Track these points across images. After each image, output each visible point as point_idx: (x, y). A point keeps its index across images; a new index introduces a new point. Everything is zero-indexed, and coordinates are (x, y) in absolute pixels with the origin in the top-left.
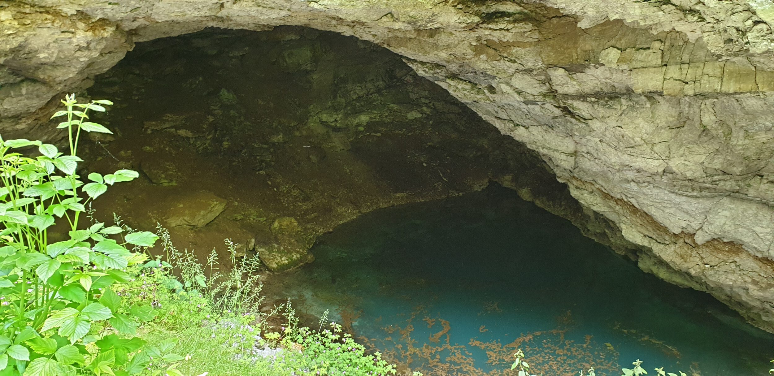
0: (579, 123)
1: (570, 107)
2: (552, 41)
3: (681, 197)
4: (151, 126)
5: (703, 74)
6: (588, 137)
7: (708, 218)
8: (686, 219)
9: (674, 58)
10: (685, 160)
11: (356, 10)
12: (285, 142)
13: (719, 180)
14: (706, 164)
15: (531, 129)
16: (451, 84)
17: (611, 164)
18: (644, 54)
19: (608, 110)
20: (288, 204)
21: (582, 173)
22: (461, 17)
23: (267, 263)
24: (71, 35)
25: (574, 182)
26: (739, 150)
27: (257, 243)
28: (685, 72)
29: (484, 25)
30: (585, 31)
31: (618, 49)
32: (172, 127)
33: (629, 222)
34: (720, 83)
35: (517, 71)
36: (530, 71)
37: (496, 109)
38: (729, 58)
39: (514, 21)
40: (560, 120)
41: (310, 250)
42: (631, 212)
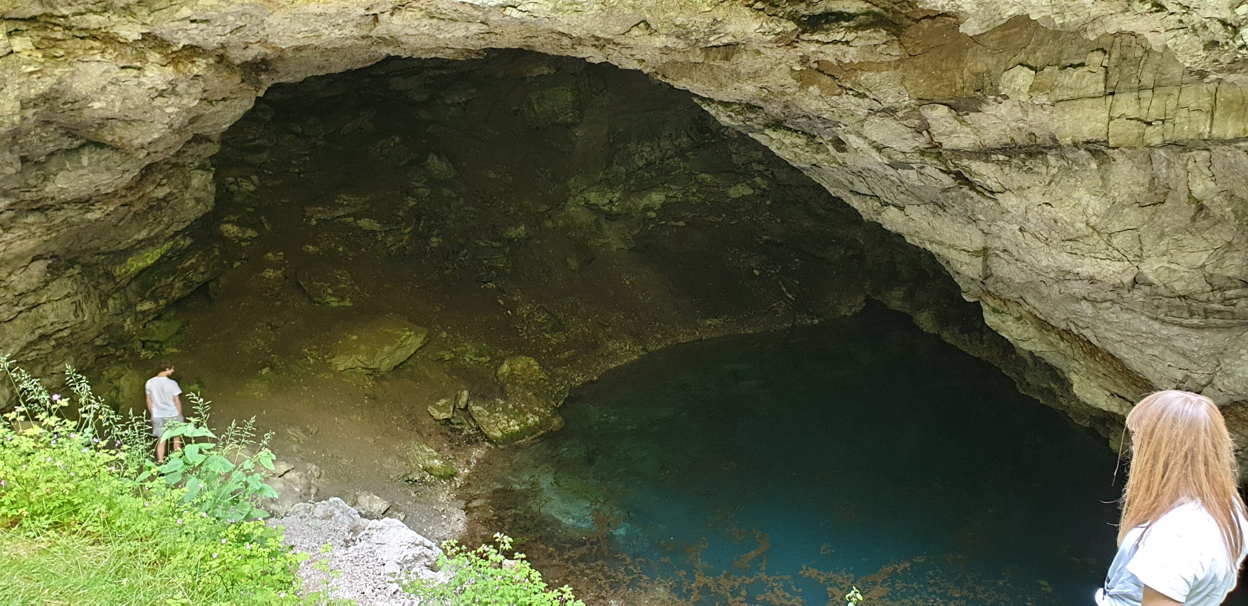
0: (982, 200)
1: (966, 171)
2: (921, 60)
3: (1170, 327)
4: (317, 214)
5: (1179, 107)
6: (1000, 223)
7: (1222, 365)
8: (1182, 365)
9: (1127, 79)
10: (1169, 262)
11: (584, 18)
12: (529, 238)
13: (1238, 297)
14: (1209, 268)
15: (908, 210)
16: (774, 137)
17: (1041, 270)
18: (1075, 76)
19: (1027, 176)
20: (529, 335)
21: (1000, 285)
22: (764, 24)
23: (486, 429)
24: (135, 72)
25: (990, 300)
27: (473, 396)
28: (1146, 104)
29: (806, 36)
30: (976, 39)
31: (1031, 68)
32: (349, 215)
33: (1084, 369)
34: (1209, 121)
35: (872, 112)
36: (892, 111)
37: (850, 177)
38: (1220, 76)
39: (856, 28)
40: (954, 194)
41: (558, 411)
42: (1085, 353)
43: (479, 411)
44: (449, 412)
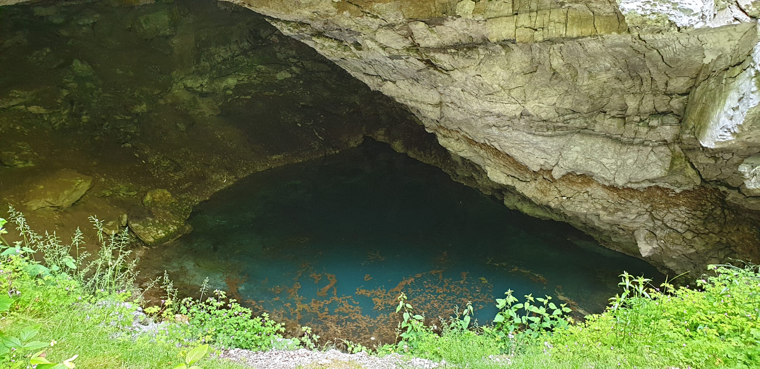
0: (442, 75)
1: (432, 59)
3: (538, 137)
5: (550, 21)
6: (451, 88)
7: (563, 154)
8: (543, 157)
9: (523, 6)
10: (539, 103)
12: (149, 112)
13: (570, 119)
14: (557, 105)
15: (397, 83)
16: (318, 42)
17: (473, 112)
18: (497, 4)
19: (467, 61)
20: (159, 175)
21: (448, 122)
23: (143, 238)
25: (441, 131)
26: (585, 90)
27: (130, 218)
28: (534, 19)
32: (21, 104)
33: (493, 164)
34: (565, 28)
35: (380, 26)
36: (392, 26)
37: (363, 65)
38: (570, 5)
40: (424, 72)
41: (187, 221)
42: (494, 155)
43: (137, 227)
44: (117, 229)
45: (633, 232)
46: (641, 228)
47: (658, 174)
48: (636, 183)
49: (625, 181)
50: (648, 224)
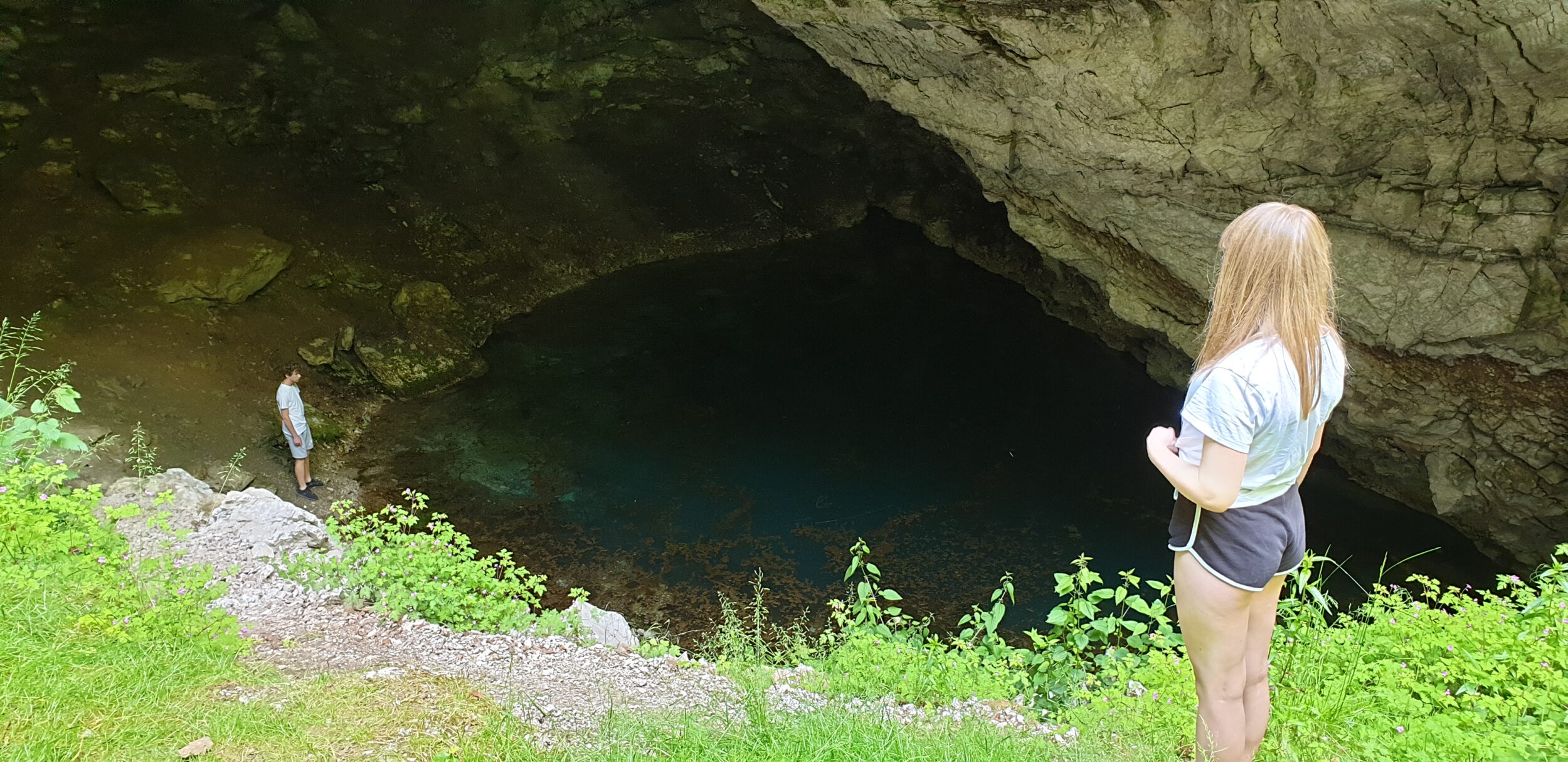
0: (1013, 68)
1: (994, 31)
4: (118, 84)
6: (1034, 99)
10: (1225, 145)
12: (427, 123)
13: (1296, 187)
14: (1267, 152)
15: (923, 84)
17: (1079, 157)
19: (1067, 36)
20: (434, 254)
21: (1029, 179)
23: (381, 377)
25: (1016, 200)
26: (1330, 119)
27: (359, 334)
32: (168, 87)
33: (1123, 279)
37: (852, 41)
40: (978, 62)
41: (477, 352)
42: (1125, 260)
43: (371, 354)
44: (329, 355)
45: (1423, 458)
46: (1441, 450)
47: (1491, 327)
48: (1437, 344)
49: (1410, 339)
50: (1458, 441)
